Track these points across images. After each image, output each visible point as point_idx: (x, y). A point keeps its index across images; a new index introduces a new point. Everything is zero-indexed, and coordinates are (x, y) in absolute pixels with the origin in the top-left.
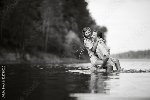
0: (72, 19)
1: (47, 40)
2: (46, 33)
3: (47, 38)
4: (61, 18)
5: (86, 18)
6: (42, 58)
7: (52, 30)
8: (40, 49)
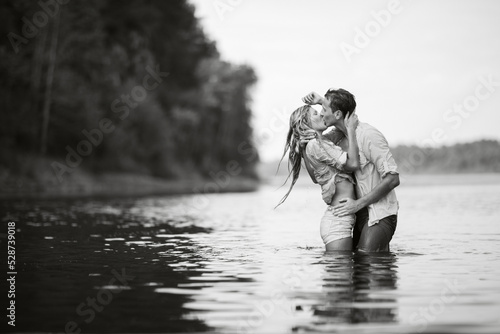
0: (137, 40)
1: (46, 112)
2: (43, 89)
3: (48, 104)
4: (98, 34)
5: (185, 35)
6: (30, 175)
7: (66, 77)
8: (24, 143)
